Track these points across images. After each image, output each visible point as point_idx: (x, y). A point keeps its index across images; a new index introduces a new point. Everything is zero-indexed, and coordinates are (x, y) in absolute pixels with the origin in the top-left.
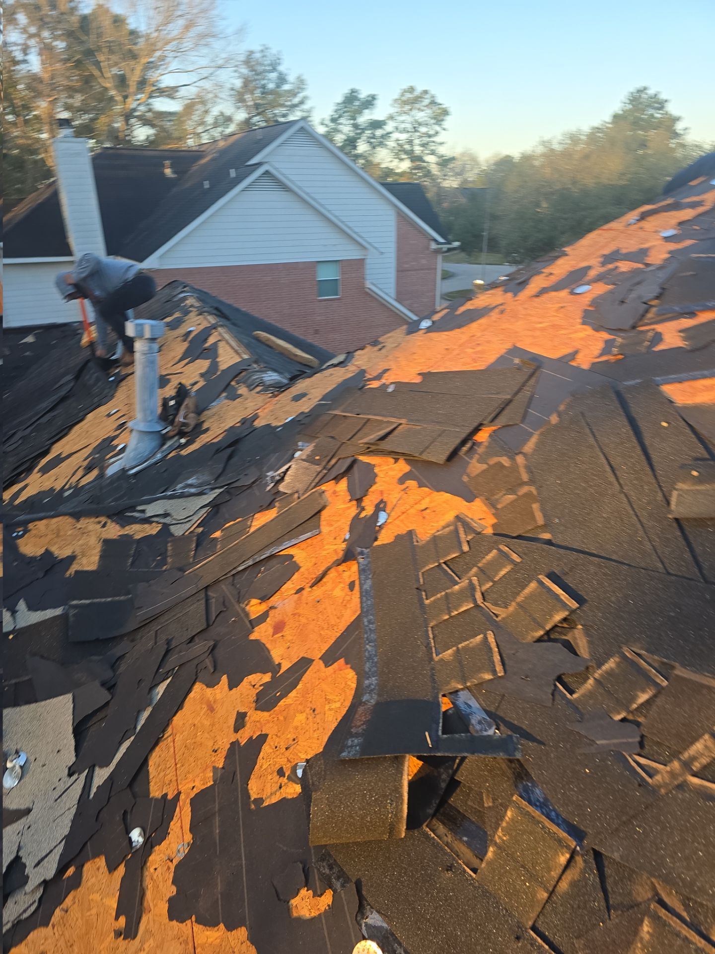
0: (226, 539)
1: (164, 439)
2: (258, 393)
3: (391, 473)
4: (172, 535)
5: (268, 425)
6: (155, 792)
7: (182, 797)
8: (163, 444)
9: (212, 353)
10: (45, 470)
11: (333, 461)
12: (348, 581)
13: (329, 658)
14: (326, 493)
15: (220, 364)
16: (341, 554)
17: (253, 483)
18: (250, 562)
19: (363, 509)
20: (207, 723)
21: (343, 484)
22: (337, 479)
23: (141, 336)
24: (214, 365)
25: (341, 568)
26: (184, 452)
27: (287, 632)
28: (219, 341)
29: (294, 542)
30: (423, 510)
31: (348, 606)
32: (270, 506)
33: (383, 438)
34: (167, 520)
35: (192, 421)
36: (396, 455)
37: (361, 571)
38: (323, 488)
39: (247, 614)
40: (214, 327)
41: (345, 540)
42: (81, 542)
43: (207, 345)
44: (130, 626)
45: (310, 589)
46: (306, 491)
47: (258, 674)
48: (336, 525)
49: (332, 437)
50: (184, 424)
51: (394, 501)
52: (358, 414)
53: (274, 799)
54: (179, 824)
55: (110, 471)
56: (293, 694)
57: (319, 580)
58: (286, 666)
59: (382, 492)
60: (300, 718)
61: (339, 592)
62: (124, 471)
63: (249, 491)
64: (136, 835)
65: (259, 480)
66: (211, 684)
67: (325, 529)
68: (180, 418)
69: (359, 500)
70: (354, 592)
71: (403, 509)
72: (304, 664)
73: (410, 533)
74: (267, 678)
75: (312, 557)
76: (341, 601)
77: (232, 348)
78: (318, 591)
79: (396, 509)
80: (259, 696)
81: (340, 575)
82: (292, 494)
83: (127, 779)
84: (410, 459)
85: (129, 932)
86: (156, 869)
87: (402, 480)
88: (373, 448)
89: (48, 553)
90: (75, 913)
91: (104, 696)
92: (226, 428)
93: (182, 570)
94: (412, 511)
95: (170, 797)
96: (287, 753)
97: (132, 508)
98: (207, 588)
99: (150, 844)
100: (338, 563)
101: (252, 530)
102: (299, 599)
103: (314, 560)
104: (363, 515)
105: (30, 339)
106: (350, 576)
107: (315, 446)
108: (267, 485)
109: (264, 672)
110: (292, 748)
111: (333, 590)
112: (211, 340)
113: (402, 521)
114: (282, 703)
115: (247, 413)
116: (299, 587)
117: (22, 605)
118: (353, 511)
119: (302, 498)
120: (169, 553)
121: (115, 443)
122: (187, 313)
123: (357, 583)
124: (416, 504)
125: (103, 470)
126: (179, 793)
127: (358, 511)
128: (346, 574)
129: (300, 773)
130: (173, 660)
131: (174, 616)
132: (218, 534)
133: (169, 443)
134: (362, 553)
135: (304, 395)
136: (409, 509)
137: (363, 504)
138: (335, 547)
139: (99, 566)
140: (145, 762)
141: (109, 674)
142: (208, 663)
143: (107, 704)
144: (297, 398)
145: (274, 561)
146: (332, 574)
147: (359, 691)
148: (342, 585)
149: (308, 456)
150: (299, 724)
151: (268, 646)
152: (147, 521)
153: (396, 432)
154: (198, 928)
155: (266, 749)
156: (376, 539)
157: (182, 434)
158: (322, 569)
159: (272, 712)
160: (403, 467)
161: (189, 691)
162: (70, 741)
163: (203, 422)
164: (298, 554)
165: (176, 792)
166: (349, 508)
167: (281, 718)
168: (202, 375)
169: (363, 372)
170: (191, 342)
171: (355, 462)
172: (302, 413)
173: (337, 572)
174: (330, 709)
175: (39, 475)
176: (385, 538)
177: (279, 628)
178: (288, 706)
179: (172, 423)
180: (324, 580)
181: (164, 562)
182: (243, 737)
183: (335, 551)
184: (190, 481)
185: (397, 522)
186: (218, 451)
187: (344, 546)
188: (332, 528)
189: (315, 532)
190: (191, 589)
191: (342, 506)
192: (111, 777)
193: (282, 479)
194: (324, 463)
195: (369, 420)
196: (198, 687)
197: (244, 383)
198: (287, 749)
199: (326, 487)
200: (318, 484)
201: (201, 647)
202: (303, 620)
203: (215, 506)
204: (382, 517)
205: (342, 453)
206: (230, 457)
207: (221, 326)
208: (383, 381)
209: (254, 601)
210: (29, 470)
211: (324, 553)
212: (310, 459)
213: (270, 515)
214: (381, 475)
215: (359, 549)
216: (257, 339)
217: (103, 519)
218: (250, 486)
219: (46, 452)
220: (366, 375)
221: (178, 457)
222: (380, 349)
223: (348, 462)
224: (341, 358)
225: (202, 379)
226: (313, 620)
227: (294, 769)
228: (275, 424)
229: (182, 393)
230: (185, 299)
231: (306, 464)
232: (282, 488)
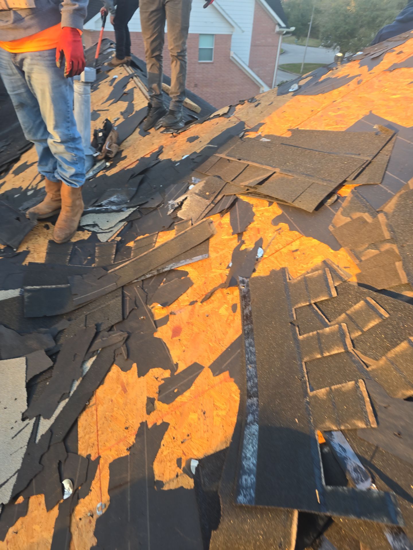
0: (139, 248)
1: (95, 160)
2: (162, 132)
3: (266, 214)
4: (99, 241)
5: (170, 160)
6: (82, 451)
7: (102, 461)
8: (94, 165)
9: (129, 97)
10: (17, 173)
11: (219, 197)
12: (231, 303)
13: (217, 369)
14: (214, 224)
15: (135, 106)
16: (225, 279)
17: (158, 206)
18: (155, 273)
19: (243, 242)
20: (121, 401)
21: (227, 219)
22: (222, 213)
24: (131, 107)
25: (225, 291)
26: (109, 173)
27: (183, 336)
28: (135, 87)
29: (190, 261)
30: (294, 251)
31: (232, 325)
32: (170, 227)
33: (261, 183)
35: (114, 149)
36: (271, 199)
37: (243, 297)
38: (211, 218)
39: (152, 315)
40: (131, 77)
41: (228, 267)
43: (126, 90)
44: (69, 308)
45: (200, 304)
46: (197, 220)
47: (160, 369)
48: (221, 253)
49: (219, 177)
50: (109, 152)
51: (269, 239)
52: (240, 160)
53: (173, 486)
54: (99, 485)
56: (187, 393)
57: (208, 297)
58: (182, 367)
59: (258, 230)
60: (193, 418)
61: (224, 311)
63: (153, 213)
64: (68, 485)
65: (163, 205)
66: (125, 368)
67: (212, 253)
68: (106, 147)
69: (240, 235)
70: (236, 313)
71: (277, 248)
72: (196, 369)
73: (283, 270)
74: (167, 374)
75: (203, 277)
76: (226, 319)
78: (207, 307)
79: (271, 246)
80: (161, 389)
81: (224, 297)
82: (187, 221)
83: (61, 434)
84: (283, 204)
86: (81, 519)
87: (276, 221)
88: (251, 190)
90: (22, 536)
91: (47, 362)
92: (138, 158)
93: (106, 268)
94: (285, 251)
95: (93, 458)
96: (183, 446)
98: (123, 287)
99: (77, 496)
100: (223, 286)
101: (157, 245)
102: (193, 310)
103: (204, 280)
104: (243, 247)
106: (233, 299)
107: (205, 183)
108: (167, 210)
109: (165, 368)
110: (186, 443)
111: (219, 308)
112: (129, 87)
113: (276, 258)
114: (178, 399)
115: (154, 148)
116: (192, 300)
118: (235, 243)
119: (195, 225)
120: (97, 255)
123: (239, 306)
124: (288, 245)
126: (99, 457)
127: (238, 244)
128: (229, 297)
129: (193, 469)
130: (98, 343)
131: (99, 306)
132: (132, 244)
133: (98, 164)
134: (242, 282)
135: (196, 138)
136: (282, 248)
137: (243, 238)
138: (221, 271)
139: (46, 260)
140: (76, 422)
141: (51, 344)
142: (123, 350)
143: (51, 368)
144: (191, 140)
145: (172, 275)
146: (218, 295)
148: (226, 305)
149: (201, 191)
150: (192, 422)
151: (168, 346)
152: (81, 229)
153: (271, 179)
156: (254, 271)
157: (107, 159)
158: (210, 289)
159: (171, 405)
160: (276, 210)
161: (109, 370)
162: (24, 394)
163: (122, 151)
164: (192, 274)
165: (97, 456)
166: (231, 240)
167: (178, 413)
168: (122, 114)
169: (242, 124)
170: (115, 87)
171: (236, 200)
172: (195, 153)
173: (222, 293)
174: (218, 416)
175: (13, 175)
176: (260, 271)
177: (176, 332)
178: (183, 404)
179: (100, 150)
180: (212, 298)
181: (93, 261)
182: (152, 421)
183: (221, 275)
184: (113, 199)
185: (272, 259)
186: (133, 177)
187: (227, 272)
188: (218, 255)
189: (205, 256)
190: (111, 285)
191: (226, 237)
192: (51, 429)
193: (179, 207)
194: (212, 198)
195: (248, 165)
196: (115, 368)
198: (183, 442)
199: (214, 218)
200: (207, 215)
201: (118, 336)
202: (196, 330)
203: (129, 221)
204: (260, 252)
205: (226, 192)
206: (141, 183)
207: (136, 76)
208: (259, 133)
209: (158, 306)
210: (7, 171)
211: (212, 275)
212: (201, 194)
213: (172, 234)
214: (258, 214)
215: (241, 278)
218: (154, 209)
220: (246, 126)
221: (104, 176)
222: (256, 106)
223: (231, 200)
224: (226, 110)
225: (122, 117)
226: (204, 331)
227: (189, 464)
228: (174, 159)
229: (108, 127)
230: (110, 53)
231: (198, 198)
232: (179, 214)
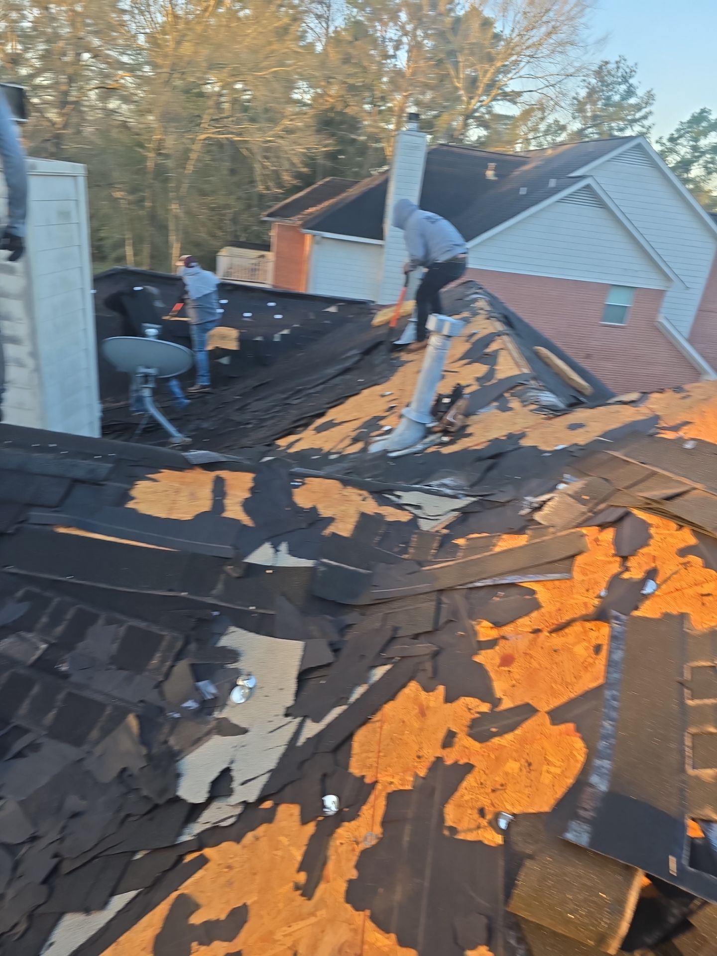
0: (471, 549)
1: (429, 432)
2: (531, 411)
3: (670, 539)
4: (418, 527)
5: (535, 447)
6: (355, 769)
7: (379, 787)
8: (425, 437)
9: (491, 359)
10: (319, 430)
11: (602, 506)
12: (595, 642)
13: (557, 716)
14: (587, 538)
15: (496, 372)
16: (591, 610)
17: (508, 502)
18: (489, 582)
19: (627, 569)
20: (416, 725)
21: (609, 535)
22: (603, 526)
23: (438, 331)
24: (492, 372)
25: (588, 625)
26: (446, 450)
27: (515, 668)
28: (502, 349)
29: (541, 578)
30: (703, 595)
31: (589, 669)
32: (520, 531)
33: (669, 498)
34: (417, 512)
35: (458, 422)
36: (682, 522)
37: (613, 638)
38: (584, 531)
39: (475, 633)
40: (499, 334)
41: (599, 597)
42: (343, 508)
43: (488, 350)
44: (364, 600)
45: (548, 634)
46: (565, 528)
47: (477, 700)
48: (591, 576)
49: (606, 480)
50: (451, 424)
51: (669, 573)
52: (642, 463)
53: (470, 837)
54: (371, 812)
55: (374, 448)
56: (509, 737)
57: (560, 628)
58: (507, 704)
59: (654, 558)
60: (512, 766)
61: (581, 650)
62: (386, 452)
63: (500, 509)
64: (331, 802)
65: (516, 501)
66: (428, 689)
67: (577, 574)
68: (449, 417)
69: (625, 558)
70: (600, 657)
71: (678, 586)
72: (526, 711)
73: (683, 617)
74: (485, 708)
75: (557, 601)
76: (582, 661)
77: (513, 359)
78: (557, 640)
79: (669, 582)
80: (474, 723)
81: (585, 632)
82: (548, 527)
83: (332, 743)
84: (698, 530)
85: (307, 891)
86: (342, 844)
87: (683, 552)
88: (655, 505)
89: (314, 509)
90: (263, 844)
91: (327, 656)
92: (491, 438)
93: (421, 564)
94: (690, 592)
95: (368, 780)
96: (492, 795)
97: (391, 491)
98: (441, 591)
99: (341, 817)
100: (586, 618)
101: (497, 549)
102: (535, 640)
103: (558, 605)
104: (626, 576)
105: (332, 309)
106: (597, 638)
107: (586, 484)
108: (522, 508)
109: (483, 700)
110: (498, 793)
111: (574, 644)
112: (493, 347)
113: (674, 599)
114: (496, 740)
115: (515, 429)
116: (536, 627)
117: (284, 547)
118: (615, 568)
119: (560, 534)
120: (413, 544)
121: (382, 423)
122: (475, 314)
123: (605, 649)
124: (696, 585)
125: (368, 444)
126: (376, 782)
127: (619, 570)
128: (593, 634)
129: (503, 824)
130: (396, 650)
131: (404, 606)
132: (461, 541)
133: (432, 438)
134: (617, 618)
135: (581, 426)
136: (686, 588)
137: (629, 564)
138: (586, 600)
139: (353, 535)
140: (351, 735)
141: (335, 637)
142: (428, 666)
143: (328, 665)
144: (573, 427)
145: (513, 591)
146: (577, 627)
147: (587, 769)
148: (586, 644)
149: (576, 493)
150: (510, 771)
151: (492, 675)
152: (400, 507)
153: (686, 497)
154: (370, 925)
155: (470, 781)
156: (636, 608)
157: (445, 432)
158: (566, 617)
159: (484, 745)
160: (688, 538)
161: (404, 686)
162: (292, 685)
163: (468, 426)
164: (542, 594)
165: (374, 779)
166: (610, 562)
167: (493, 756)
168: (478, 379)
169: (657, 418)
170: (474, 344)
171: (628, 514)
172: (576, 445)
173: (583, 627)
174: (548, 772)
175: (314, 432)
176: (646, 611)
177: (507, 660)
178: (502, 747)
179: (440, 419)
180: (567, 630)
181: (405, 551)
182: (450, 757)
183: (585, 604)
184: (447, 481)
185: (668, 598)
186: (480, 459)
187: (596, 602)
188: (584, 578)
189: (566, 575)
190: (424, 587)
191: (603, 558)
192: (320, 736)
193: (539, 508)
194: (591, 505)
195: (654, 474)
196: (413, 686)
197: (519, 397)
198: (493, 791)
199: (590, 532)
200: (579, 525)
201: (423, 648)
202: (535, 664)
203: (465, 513)
204: (650, 587)
205: (615, 501)
206: (490, 468)
207: (507, 334)
208: (681, 433)
209: (486, 623)
210: (306, 426)
211: (572, 602)
212: (576, 497)
213: (521, 540)
214: (657, 538)
215: (614, 613)
216: (537, 354)
217: (365, 493)
218: (503, 504)
219: (321, 415)
220: (660, 422)
221: (437, 453)
222: (684, 398)
223: (619, 512)
224: (634, 396)
225: (477, 383)
226: (547, 668)
227: (497, 815)
228: (543, 447)
230: (475, 300)
231: (571, 500)
232: (537, 516)
